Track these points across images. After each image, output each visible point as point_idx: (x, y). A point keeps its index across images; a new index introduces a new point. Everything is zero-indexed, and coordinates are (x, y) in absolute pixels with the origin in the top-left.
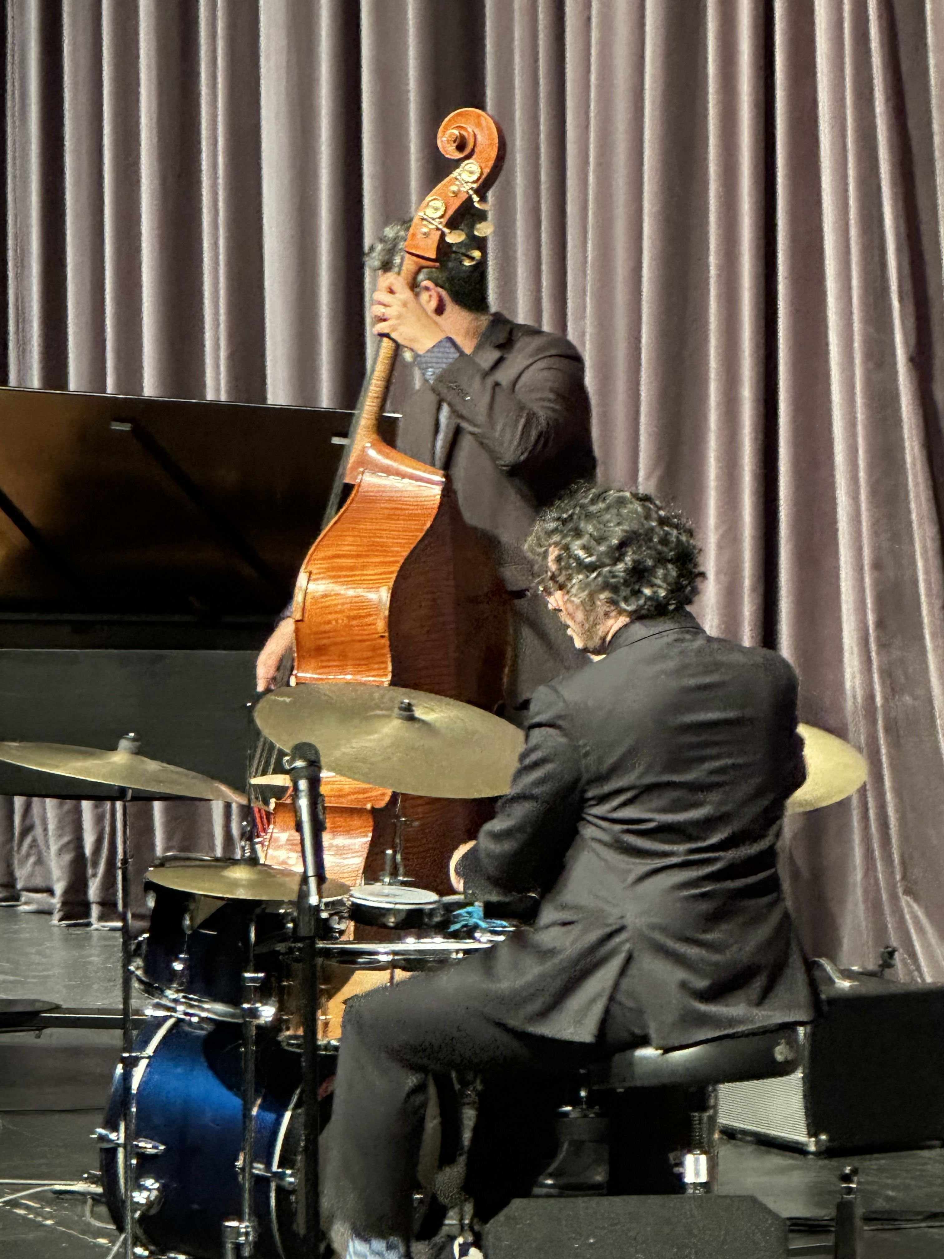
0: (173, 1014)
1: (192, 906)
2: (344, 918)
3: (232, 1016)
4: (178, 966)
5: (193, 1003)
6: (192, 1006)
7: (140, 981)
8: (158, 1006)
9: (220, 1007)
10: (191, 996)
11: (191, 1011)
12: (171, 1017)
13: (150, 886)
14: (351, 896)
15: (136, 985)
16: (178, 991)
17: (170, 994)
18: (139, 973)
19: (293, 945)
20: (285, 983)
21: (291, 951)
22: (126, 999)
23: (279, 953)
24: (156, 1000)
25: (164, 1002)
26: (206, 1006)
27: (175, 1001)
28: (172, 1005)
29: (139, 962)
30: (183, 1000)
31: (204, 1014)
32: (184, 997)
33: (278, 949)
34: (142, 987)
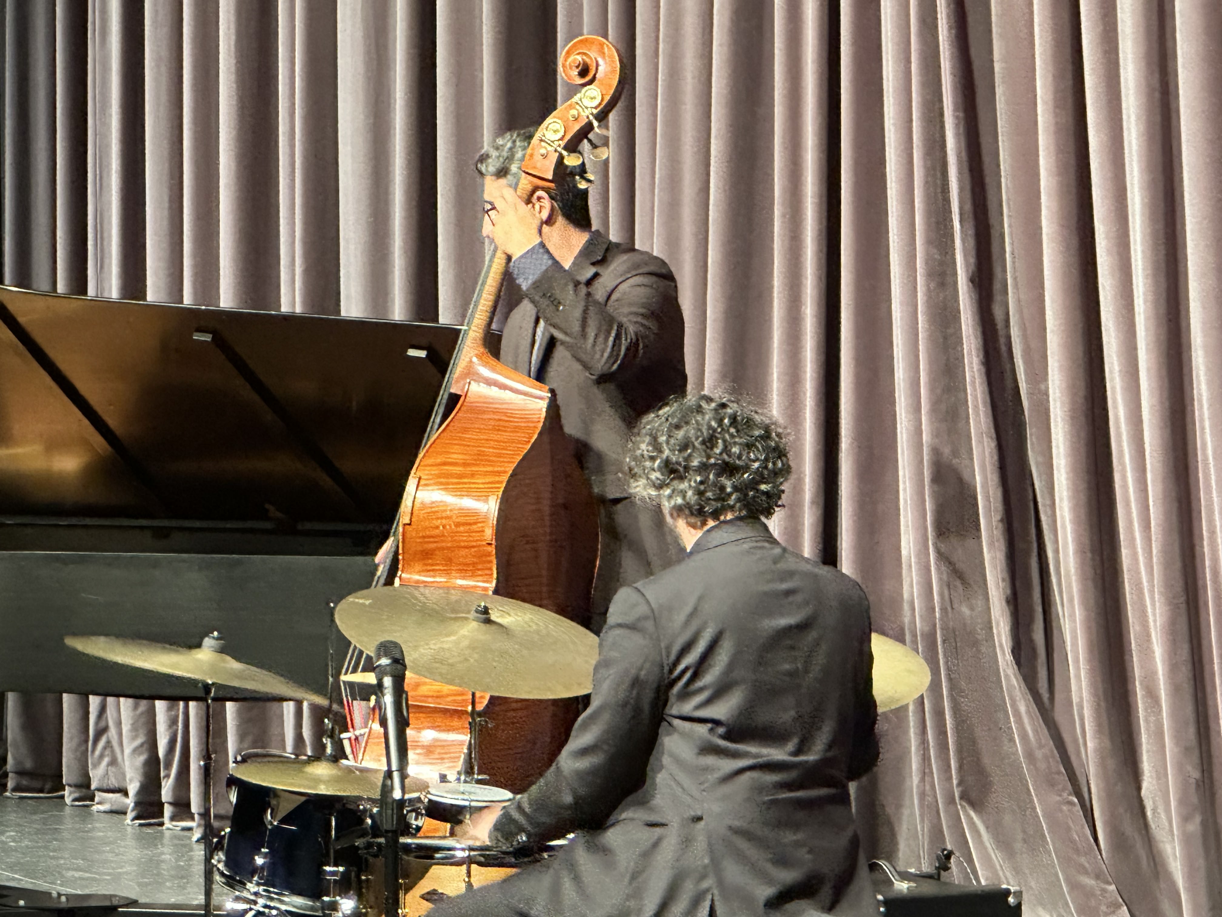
0: (252, 906)
1: (274, 802)
2: (422, 815)
3: (312, 909)
4: (259, 861)
5: (273, 895)
6: (272, 899)
7: (222, 874)
8: (237, 899)
9: (299, 900)
10: (272, 889)
11: (272, 904)
12: (251, 909)
13: (232, 781)
14: (429, 793)
15: (217, 878)
16: (258, 884)
17: (251, 887)
18: (221, 866)
19: (372, 840)
20: (363, 878)
21: (369, 845)
22: (208, 893)
23: (358, 848)
24: (237, 893)
25: (246, 894)
26: (285, 899)
27: (256, 894)
28: (253, 897)
29: (221, 856)
30: (264, 893)
31: (283, 907)
32: (265, 891)
33: (356, 844)
34: (223, 880)
